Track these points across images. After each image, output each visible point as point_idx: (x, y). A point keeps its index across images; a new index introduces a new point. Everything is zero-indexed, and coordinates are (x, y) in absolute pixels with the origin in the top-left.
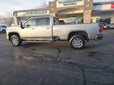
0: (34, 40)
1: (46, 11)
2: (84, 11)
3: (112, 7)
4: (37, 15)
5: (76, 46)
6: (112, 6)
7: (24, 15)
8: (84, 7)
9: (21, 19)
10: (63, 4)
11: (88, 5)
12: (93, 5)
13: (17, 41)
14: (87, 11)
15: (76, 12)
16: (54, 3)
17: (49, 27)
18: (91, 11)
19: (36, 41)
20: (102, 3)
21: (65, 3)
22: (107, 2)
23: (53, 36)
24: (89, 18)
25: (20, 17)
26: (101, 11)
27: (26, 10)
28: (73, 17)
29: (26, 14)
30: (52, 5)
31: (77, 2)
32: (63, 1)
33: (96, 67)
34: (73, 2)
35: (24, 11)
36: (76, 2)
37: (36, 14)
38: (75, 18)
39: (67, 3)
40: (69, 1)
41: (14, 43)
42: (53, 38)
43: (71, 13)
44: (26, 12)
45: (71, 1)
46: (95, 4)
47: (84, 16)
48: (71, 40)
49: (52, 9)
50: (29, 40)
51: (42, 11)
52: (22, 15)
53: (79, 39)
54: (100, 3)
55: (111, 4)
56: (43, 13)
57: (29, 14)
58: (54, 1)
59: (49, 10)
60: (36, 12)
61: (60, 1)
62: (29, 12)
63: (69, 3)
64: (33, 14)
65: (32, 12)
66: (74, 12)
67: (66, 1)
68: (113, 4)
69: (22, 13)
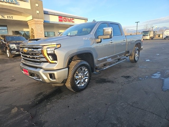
2: (32, 20)
6: (60, 19)
22: (54, 13)
26: (50, 22)
36: (18, 1)
43: (6, 17)
55: (58, 16)
66: (11, 17)
68: (60, 17)
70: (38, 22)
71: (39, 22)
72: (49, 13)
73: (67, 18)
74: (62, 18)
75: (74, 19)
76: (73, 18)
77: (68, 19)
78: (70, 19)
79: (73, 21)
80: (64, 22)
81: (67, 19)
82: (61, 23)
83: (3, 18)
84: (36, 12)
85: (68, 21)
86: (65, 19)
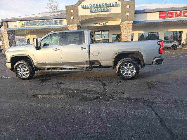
0: (57, 69)
1: (61, 21)
2: (121, 23)
3: (160, 17)
4: (45, 26)
5: (126, 74)
6: (161, 15)
7: (22, 26)
8: (121, 16)
9: (15, 33)
10: (89, 10)
11: (128, 14)
12: (135, 13)
13: (27, 70)
14: (126, 22)
15: (110, 23)
16: (75, 8)
17: (84, 47)
18: (132, 22)
19: (60, 69)
20: (146, 10)
21: (93, 9)
22: (154, 10)
23: (90, 61)
24: (129, 33)
25: (14, 31)
26: (146, 22)
27: (25, 18)
28: (103, 31)
29: (24, 25)
30: (72, 11)
31: (111, 8)
32: (89, 5)
33: (166, 102)
34: (105, 8)
35: (21, 20)
36: (109, 8)
37: (43, 25)
38: (107, 32)
39: (96, 9)
40: (99, 6)
41: (21, 75)
42: (90, 64)
43: (102, 24)
44: (25, 22)
46: (137, 12)
47: (122, 30)
48: (118, 66)
49: (72, 18)
50: (48, 69)
51: (53, 20)
52: (17, 27)
53: (130, 65)
54: (144, 10)
55: (159, 12)
56: (56, 23)
57: (31, 24)
58: (75, 5)
59: (66, 18)
60: (43, 22)
61: (84, 5)
62: (31, 21)
63: (99, 9)
64: (38, 24)
65: (35, 22)
66: (106, 23)
67: (94, 6)
68: (162, 12)
69: (18, 24)
70: (126, 25)
71: (128, 25)
73: (174, 12)
74: (165, 13)
77: (176, 13)
79: (186, 14)
80: (168, 18)
81: (174, 14)
82: (163, 20)
83: (100, 25)
84: (126, 14)
85: (176, 16)
86: (170, 14)
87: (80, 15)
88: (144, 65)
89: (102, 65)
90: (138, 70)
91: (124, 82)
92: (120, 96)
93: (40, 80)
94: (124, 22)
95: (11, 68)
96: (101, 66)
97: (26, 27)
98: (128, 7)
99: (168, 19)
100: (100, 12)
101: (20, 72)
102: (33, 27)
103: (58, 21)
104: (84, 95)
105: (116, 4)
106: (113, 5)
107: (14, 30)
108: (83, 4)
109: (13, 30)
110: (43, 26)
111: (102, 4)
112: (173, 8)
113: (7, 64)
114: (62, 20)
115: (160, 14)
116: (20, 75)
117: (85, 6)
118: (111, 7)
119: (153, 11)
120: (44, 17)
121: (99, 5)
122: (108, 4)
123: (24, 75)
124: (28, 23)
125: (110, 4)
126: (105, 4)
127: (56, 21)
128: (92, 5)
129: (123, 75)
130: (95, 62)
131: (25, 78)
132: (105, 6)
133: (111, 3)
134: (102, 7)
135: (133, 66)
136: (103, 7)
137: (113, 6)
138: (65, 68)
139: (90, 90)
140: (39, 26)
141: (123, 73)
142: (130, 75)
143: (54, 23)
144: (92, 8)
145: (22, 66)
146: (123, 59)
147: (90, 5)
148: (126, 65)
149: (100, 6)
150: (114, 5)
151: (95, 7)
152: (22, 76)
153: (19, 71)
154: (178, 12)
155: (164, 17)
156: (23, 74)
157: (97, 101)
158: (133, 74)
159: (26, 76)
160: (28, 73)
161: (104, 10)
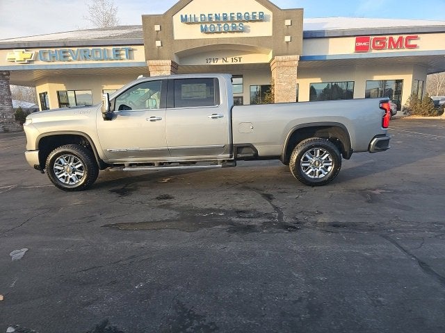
1: (130, 51)
2: (273, 59)
3: (358, 49)
4: (90, 63)
6: (360, 44)
7: (30, 62)
8: (273, 43)
9: (12, 78)
10: (198, 26)
11: (287, 39)
12: (304, 38)
14: (284, 58)
15: (247, 59)
16: (165, 20)
17: (219, 114)
18: (297, 57)
20: (331, 32)
21: (208, 26)
22: (344, 31)
24: (290, 83)
25: (8, 73)
26: (327, 58)
27: (38, 43)
29: (36, 59)
30: (157, 28)
31: (249, 24)
32: (198, 16)
34: (237, 24)
35: (27, 47)
36: (245, 24)
37: (86, 58)
39: (216, 25)
40: (222, 19)
43: (229, 61)
44: (38, 50)
45: (229, 19)
46: (309, 36)
47: (274, 75)
49: (158, 43)
51: (111, 48)
52: (16, 64)
54: (323, 32)
55: (355, 38)
56: (117, 55)
57: (54, 58)
58: (165, 14)
59: (143, 45)
60: (85, 51)
61: (186, 16)
62: (54, 50)
63: (223, 25)
64: (71, 58)
65: (64, 52)
66: (238, 60)
67: (210, 18)
68: (362, 37)
69: (18, 55)
70: (283, 63)
71: (286, 64)
72: (326, 36)
73: (388, 37)
74: (367, 40)
75: (419, 35)
76: (414, 33)
77: (391, 40)
78: (400, 39)
79: (412, 42)
80: (375, 51)
81: (387, 42)
82: (364, 55)
83: (225, 63)
84: (283, 39)
85: (390, 47)
86: (378, 43)
87: (177, 37)
88: (351, 152)
89: (260, 153)
90: (338, 164)
91: (310, 190)
92: (314, 220)
93: (112, 191)
94: (280, 58)
95: (38, 163)
96: (256, 157)
97: (40, 63)
98: (288, 22)
99: (374, 53)
100: (224, 32)
101: (62, 173)
102: (59, 64)
103: (122, 52)
104: (235, 219)
105: (261, 16)
106: (254, 17)
107: (8, 71)
108: (184, 12)
109: (5, 71)
110: (83, 62)
111: (229, 15)
112: (384, 29)
113: (27, 154)
114: (133, 50)
115: (357, 41)
116: (61, 180)
117: (188, 17)
118: (251, 21)
119: (343, 35)
120: (89, 41)
121: (221, 15)
122: (243, 15)
123: (71, 180)
124: (45, 53)
125: (247, 15)
126: (235, 15)
127: (117, 51)
128: (207, 16)
129: (307, 176)
130: (243, 147)
131: (74, 188)
132: (236, 19)
133: (251, 14)
134: (229, 22)
135: (327, 155)
136: (232, 21)
137: (254, 21)
138: (170, 163)
139: (243, 208)
140: (74, 63)
141: (307, 172)
142: (322, 176)
143: (112, 55)
144: (207, 23)
145: (67, 159)
146: (307, 140)
147: (201, 15)
148: (312, 153)
149: (225, 18)
150: (258, 18)
151: (214, 20)
152: (67, 182)
153: (59, 170)
154: (396, 38)
155: (365, 49)
156: (70, 177)
157: (271, 232)
158: (329, 172)
159: (77, 181)
160: (82, 174)
161: (233, 28)
